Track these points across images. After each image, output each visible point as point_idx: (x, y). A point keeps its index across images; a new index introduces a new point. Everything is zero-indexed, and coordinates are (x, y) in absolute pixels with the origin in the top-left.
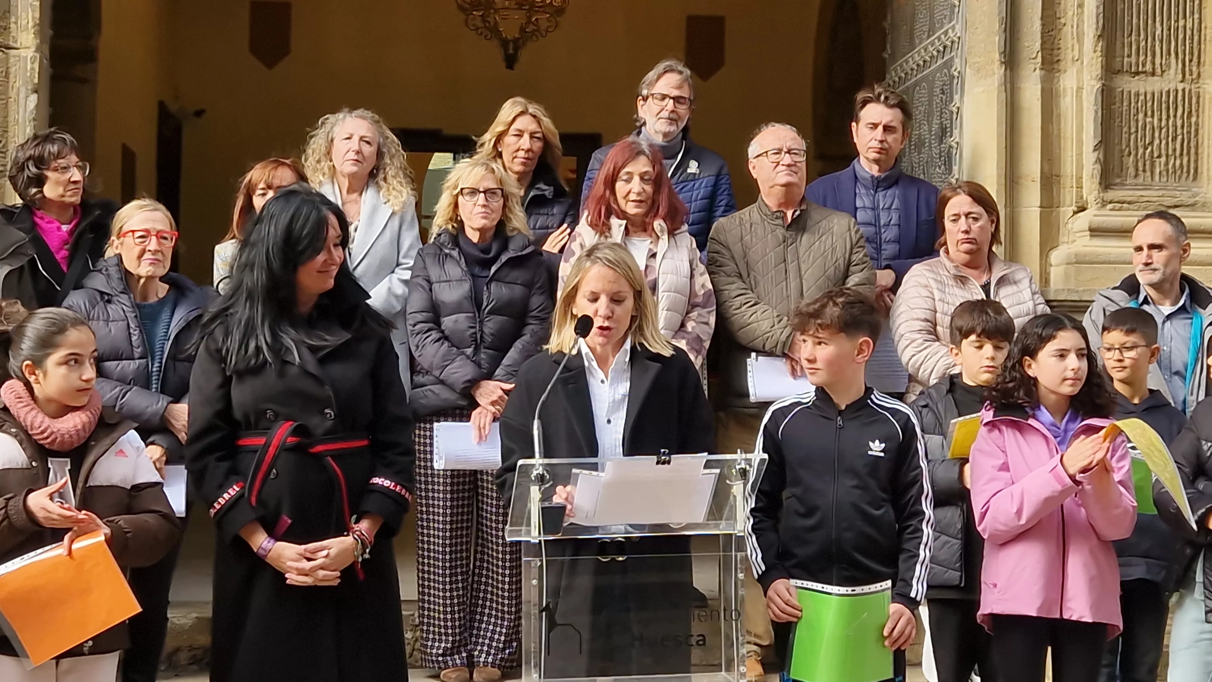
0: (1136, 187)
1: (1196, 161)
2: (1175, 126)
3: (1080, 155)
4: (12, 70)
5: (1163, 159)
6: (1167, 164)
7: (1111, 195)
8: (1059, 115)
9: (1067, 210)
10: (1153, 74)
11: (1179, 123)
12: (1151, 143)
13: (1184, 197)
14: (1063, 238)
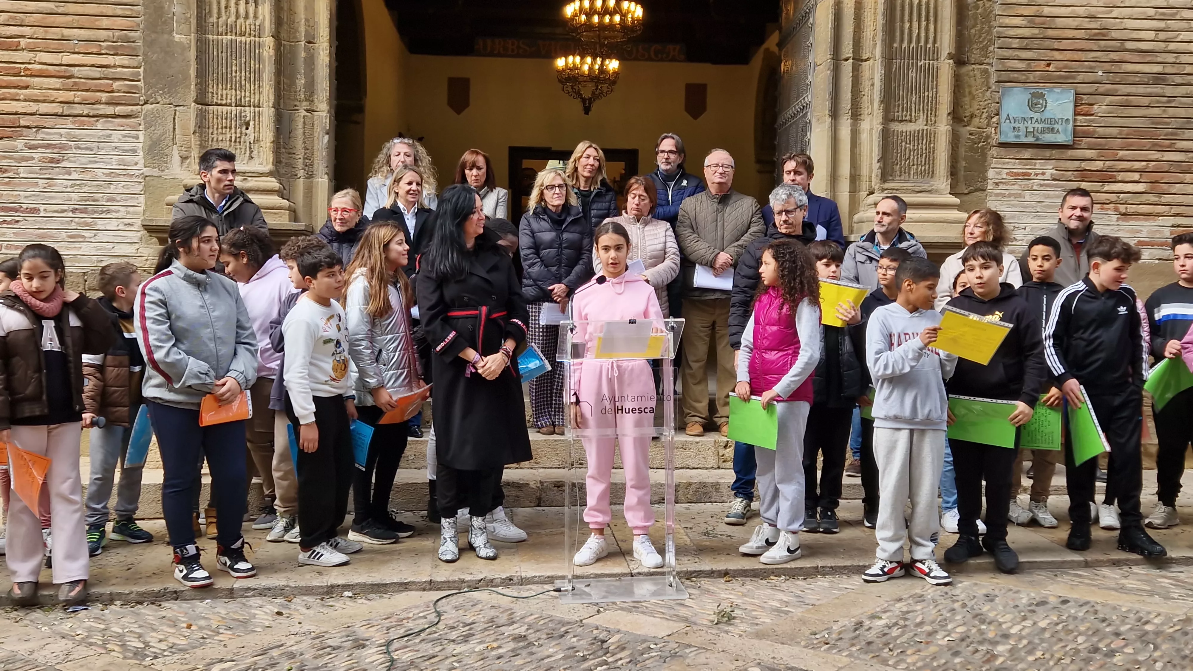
0: (900, 181)
1: (933, 167)
2: (922, 149)
3: (871, 164)
4: (316, 123)
5: (915, 167)
6: (917, 169)
7: (886, 185)
8: (860, 144)
9: (863, 194)
10: (911, 121)
11: (924, 147)
12: (909, 158)
13: (926, 187)
14: (861, 209)
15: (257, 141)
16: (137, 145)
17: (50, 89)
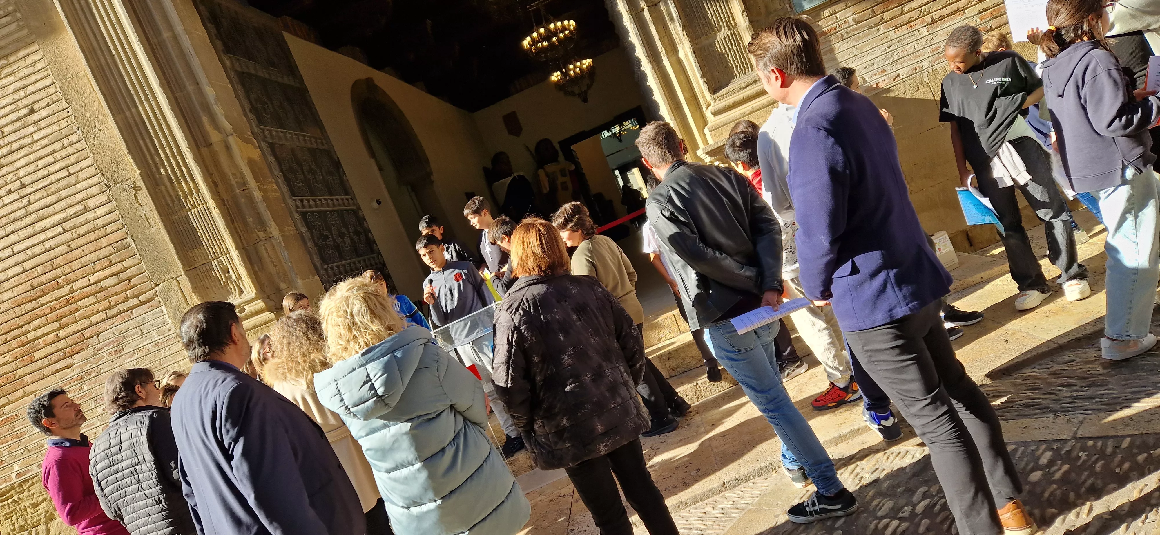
11: (735, 49)
13: (749, 81)
15: (239, 277)
16: (165, 316)
17: (91, 304)
